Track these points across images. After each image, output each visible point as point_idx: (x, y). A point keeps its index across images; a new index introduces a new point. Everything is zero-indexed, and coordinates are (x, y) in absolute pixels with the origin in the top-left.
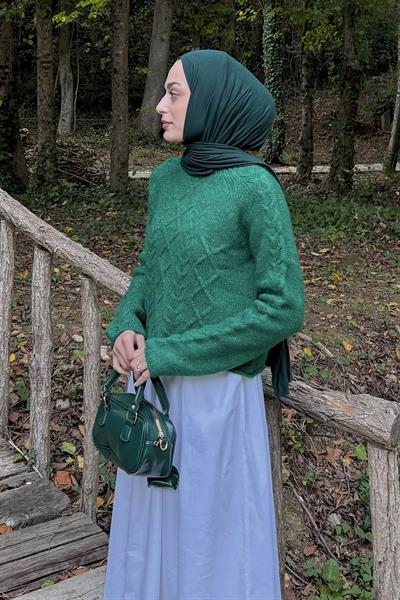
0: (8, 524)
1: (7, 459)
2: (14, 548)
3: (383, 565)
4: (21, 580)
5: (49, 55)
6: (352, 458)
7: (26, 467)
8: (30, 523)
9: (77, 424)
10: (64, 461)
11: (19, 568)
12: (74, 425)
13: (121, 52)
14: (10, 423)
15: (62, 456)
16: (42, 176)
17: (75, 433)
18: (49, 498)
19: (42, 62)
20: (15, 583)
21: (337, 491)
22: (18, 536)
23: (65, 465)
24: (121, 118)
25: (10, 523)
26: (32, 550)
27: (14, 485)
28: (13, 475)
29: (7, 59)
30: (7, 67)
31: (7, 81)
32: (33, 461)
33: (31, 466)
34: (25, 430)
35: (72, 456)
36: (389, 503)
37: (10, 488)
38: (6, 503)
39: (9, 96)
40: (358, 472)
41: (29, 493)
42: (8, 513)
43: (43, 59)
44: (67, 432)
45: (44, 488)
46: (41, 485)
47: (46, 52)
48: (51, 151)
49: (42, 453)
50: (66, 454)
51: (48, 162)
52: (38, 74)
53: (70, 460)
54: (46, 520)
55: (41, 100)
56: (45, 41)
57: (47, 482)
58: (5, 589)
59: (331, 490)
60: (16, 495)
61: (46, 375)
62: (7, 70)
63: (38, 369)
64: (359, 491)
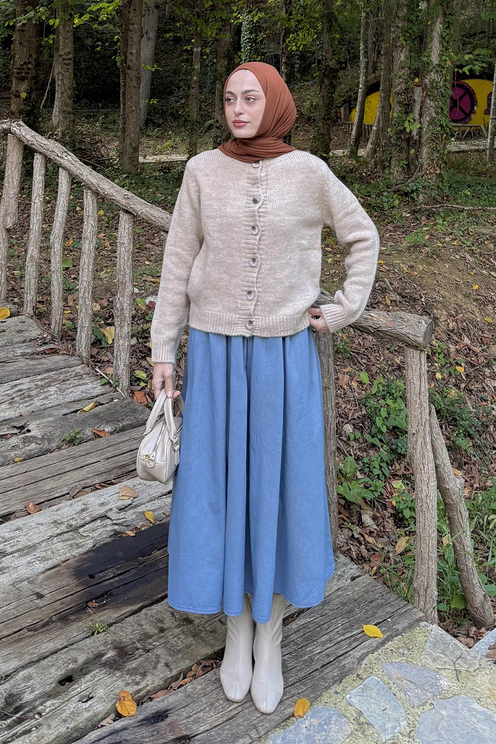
0: (107, 430)
1: (95, 383)
2: (115, 447)
3: (416, 436)
4: (124, 470)
5: (70, 53)
6: (358, 382)
7: (111, 389)
8: (123, 430)
9: (145, 356)
10: (139, 385)
11: (122, 461)
12: (142, 358)
14: (92, 356)
15: (135, 381)
17: (144, 363)
18: (134, 411)
20: (120, 472)
21: (349, 407)
22: (115, 438)
23: (139, 388)
25: (108, 429)
26: (128, 448)
27: (105, 402)
28: (101, 395)
29: (30, 56)
31: (29, 76)
32: (117, 384)
33: (115, 387)
34: (103, 362)
35: (143, 381)
36: (420, 390)
37: (102, 404)
38: (102, 415)
40: (364, 392)
41: (119, 407)
42: (105, 422)
44: (137, 363)
45: (129, 404)
46: (126, 402)
49: (125, 377)
50: (139, 379)
53: (142, 384)
54: (134, 427)
56: (67, 41)
57: (130, 400)
58: (113, 476)
59: (343, 406)
60: (108, 409)
61: (128, 315)
63: (122, 309)
64: (366, 406)
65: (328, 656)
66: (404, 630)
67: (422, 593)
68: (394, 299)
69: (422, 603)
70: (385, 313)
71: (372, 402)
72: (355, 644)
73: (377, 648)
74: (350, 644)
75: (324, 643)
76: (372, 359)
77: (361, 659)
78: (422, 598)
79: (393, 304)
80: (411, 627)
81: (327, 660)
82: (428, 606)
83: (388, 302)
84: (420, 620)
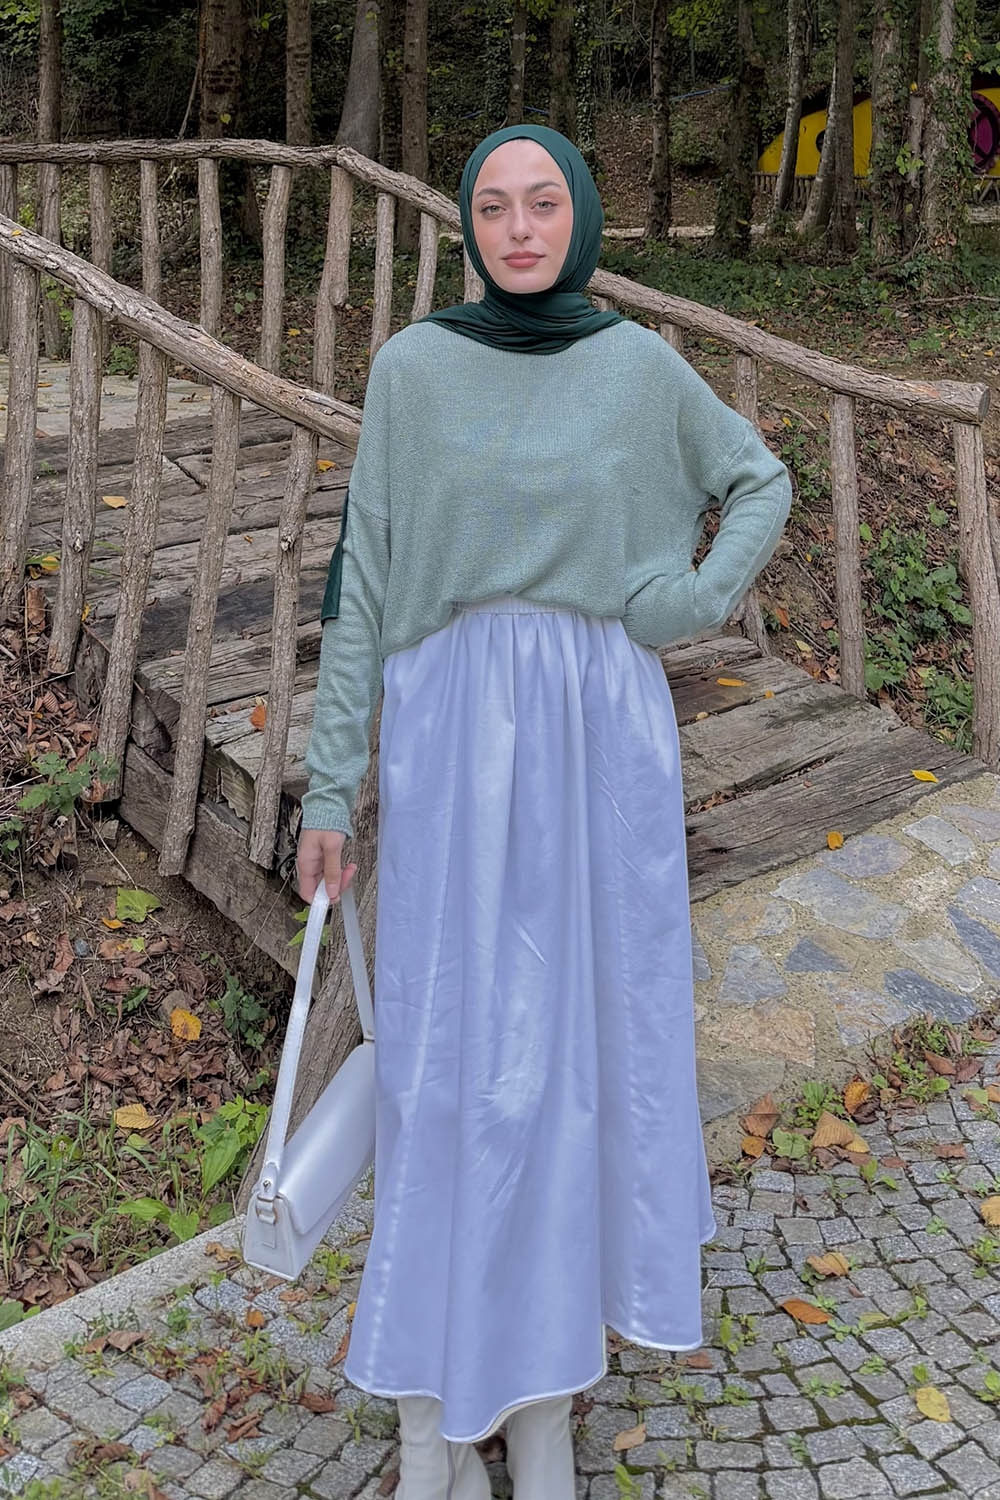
5: (305, 44)
13: (417, 40)
16: (295, 229)
19: (297, 56)
24: (417, 140)
29: (234, 51)
30: (232, 63)
31: (232, 85)
39: (235, 107)
43: (297, 51)
47: (302, 40)
48: (308, 191)
51: (304, 209)
52: (289, 74)
55: (294, 114)
56: (301, 24)
62: (233, 68)
64: (872, 568)
65: (873, 794)
66: (964, 778)
67: (984, 738)
68: (901, 428)
69: (985, 753)
70: (926, 383)
71: (881, 562)
72: (904, 786)
73: (932, 792)
74: (898, 786)
75: (865, 784)
76: (875, 507)
77: (914, 800)
78: (985, 746)
79: (900, 435)
80: (971, 776)
81: (872, 798)
82: (992, 757)
83: (892, 432)
84: (983, 770)
